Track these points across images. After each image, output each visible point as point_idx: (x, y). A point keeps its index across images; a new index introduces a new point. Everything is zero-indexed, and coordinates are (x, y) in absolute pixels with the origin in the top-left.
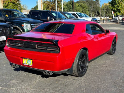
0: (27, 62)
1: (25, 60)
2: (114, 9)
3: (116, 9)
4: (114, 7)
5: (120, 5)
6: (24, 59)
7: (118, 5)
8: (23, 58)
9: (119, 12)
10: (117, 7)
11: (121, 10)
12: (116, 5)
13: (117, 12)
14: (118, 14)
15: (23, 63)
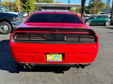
0: (53, 57)
1: (50, 56)
2: (25, 5)
3: (26, 6)
4: (25, 4)
5: (30, 3)
6: (48, 55)
7: (28, 3)
8: (46, 54)
9: (30, 8)
10: (27, 4)
11: (31, 7)
12: (27, 2)
13: (28, 9)
14: (29, 10)
15: (48, 59)
